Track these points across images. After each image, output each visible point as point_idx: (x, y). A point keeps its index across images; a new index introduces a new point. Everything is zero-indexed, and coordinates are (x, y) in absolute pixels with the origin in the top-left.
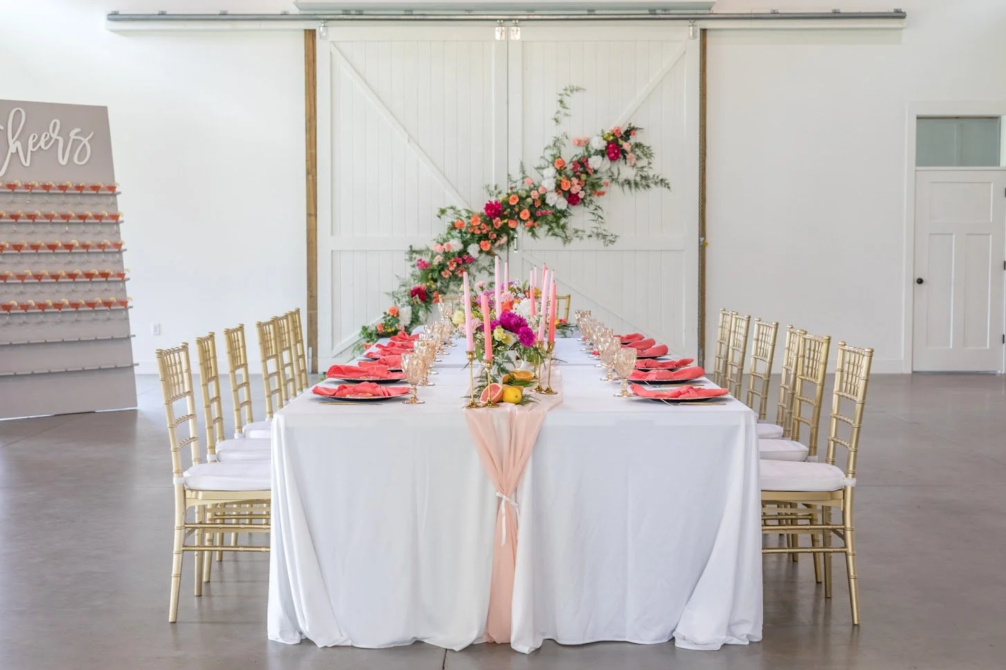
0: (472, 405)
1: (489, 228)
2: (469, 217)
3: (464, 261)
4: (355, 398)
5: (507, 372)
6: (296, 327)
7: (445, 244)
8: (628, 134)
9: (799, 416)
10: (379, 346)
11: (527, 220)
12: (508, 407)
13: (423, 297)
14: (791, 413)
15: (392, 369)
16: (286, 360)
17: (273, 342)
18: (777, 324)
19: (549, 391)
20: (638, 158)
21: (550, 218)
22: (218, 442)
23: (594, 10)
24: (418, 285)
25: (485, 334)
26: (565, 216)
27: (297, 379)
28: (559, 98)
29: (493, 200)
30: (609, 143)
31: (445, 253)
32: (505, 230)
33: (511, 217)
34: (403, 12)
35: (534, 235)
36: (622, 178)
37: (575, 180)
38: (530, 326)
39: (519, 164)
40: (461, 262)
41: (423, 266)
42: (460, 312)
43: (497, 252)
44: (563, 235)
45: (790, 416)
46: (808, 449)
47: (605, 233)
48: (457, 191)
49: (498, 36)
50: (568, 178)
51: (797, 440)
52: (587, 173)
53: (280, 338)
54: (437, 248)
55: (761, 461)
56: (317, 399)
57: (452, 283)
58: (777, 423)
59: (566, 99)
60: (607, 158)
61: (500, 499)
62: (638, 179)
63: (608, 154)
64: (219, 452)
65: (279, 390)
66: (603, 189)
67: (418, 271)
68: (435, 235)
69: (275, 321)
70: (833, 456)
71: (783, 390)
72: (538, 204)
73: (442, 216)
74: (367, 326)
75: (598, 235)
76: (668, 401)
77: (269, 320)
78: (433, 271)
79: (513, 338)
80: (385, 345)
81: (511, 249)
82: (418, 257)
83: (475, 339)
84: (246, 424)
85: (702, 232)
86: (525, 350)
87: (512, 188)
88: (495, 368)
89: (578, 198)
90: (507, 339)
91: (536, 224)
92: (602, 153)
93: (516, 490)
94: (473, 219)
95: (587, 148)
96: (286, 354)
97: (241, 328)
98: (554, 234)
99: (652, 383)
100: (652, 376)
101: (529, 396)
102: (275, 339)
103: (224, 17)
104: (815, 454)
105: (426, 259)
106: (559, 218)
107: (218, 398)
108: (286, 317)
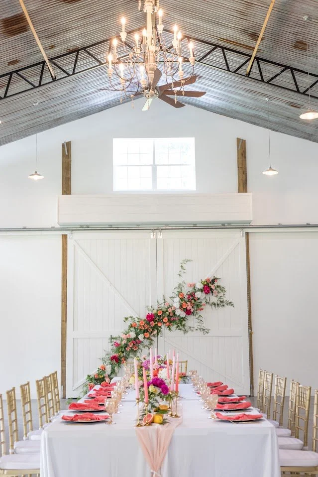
0: (139, 425)
1: (149, 326)
2: (139, 321)
3: (136, 342)
4: (82, 421)
5: (155, 407)
6: (55, 381)
7: (128, 334)
8: (213, 281)
9: (298, 425)
10: (95, 390)
11: (166, 323)
12: (156, 426)
13: (117, 360)
14: (294, 424)
15: (101, 404)
16: (50, 398)
17: (43, 389)
18: (286, 378)
19: (176, 416)
20: (219, 292)
21: (177, 321)
22: (15, 442)
23: (196, 225)
24: (115, 354)
25: (145, 389)
26: (184, 320)
27: (55, 406)
28: (181, 265)
29: (150, 313)
30: (204, 285)
31: (127, 339)
32: (156, 327)
33: (159, 321)
34: (107, 226)
35: (170, 329)
36: (211, 302)
37: (189, 303)
38: (166, 384)
39: (162, 296)
40: (135, 343)
41: (117, 345)
42: (133, 378)
43: (152, 338)
44: (184, 330)
45: (294, 426)
46: (303, 443)
47: (204, 328)
48: (133, 309)
49: (152, 237)
50: (186, 302)
51: (298, 438)
52: (194, 300)
53: (47, 386)
54: (124, 337)
55: (280, 450)
56: (63, 422)
57: (131, 353)
58: (288, 428)
59: (184, 265)
60: (204, 292)
61: (152, 473)
62: (219, 302)
63: (204, 291)
64: (16, 448)
65: (46, 413)
66: (202, 307)
67: (114, 348)
68: (123, 330)
69: (45, 379)
70: (316, 448)
71: (290, 411)
72: (171, 315)
73: (126, 321)
74: (90, 374)
75: (200, 329)
76: (233, 421)
77: (42, 379)
78: (122, 347)
79: (158, 390)
80: (98, 389)
81: (159, 336)
82: (115, 341)
83: (140, 391)
84: (29, 431)
85: (250, 327)
86: (164, 395)
87: (159, 307)
88: (150, 405)
89: (191, 312)
90: (155, 391)
91: (171, 324)
92: (201, 290)
93: (160, 468)
94: (140, 322)
95: (194, 288)
96: (50, 395)
97: (28, 384)
98: (179, 329)
99: (226, 410)
100: (226, 407)
101: (166, 419)
102: (45, 388)
103: (25, 229)
104: (307, 446)
105: (119, 342)
106: (182, 321)
107: (16, 420)
108: (50, 376)
